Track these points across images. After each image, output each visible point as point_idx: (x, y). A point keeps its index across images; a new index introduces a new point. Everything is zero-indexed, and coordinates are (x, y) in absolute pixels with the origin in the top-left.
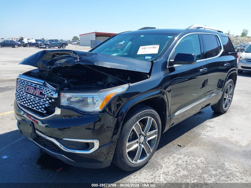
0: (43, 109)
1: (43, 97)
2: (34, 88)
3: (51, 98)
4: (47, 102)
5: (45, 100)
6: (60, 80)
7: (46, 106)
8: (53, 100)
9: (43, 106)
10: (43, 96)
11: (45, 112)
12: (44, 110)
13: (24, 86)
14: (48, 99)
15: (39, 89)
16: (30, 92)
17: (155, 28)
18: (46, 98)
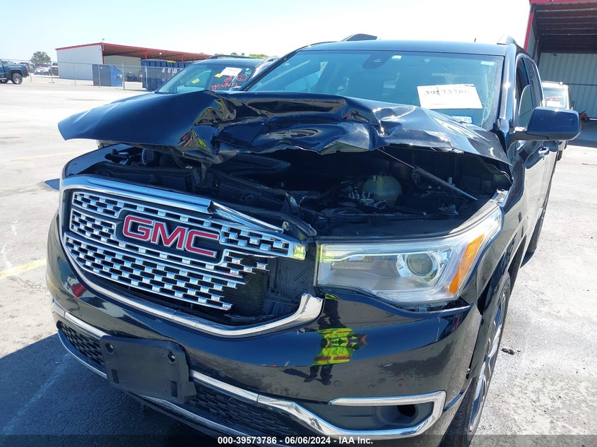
0: (215, 298)
1: (214, 256)
2: (164, 224)
3: (250, 261)
4: (234, 273)
5: (223, 264)
6: (260, 194)
7: (229, 285)
8: (262, 267)
9: (218, 288)
10: (215, 253)
11: (226, 307)
12: (221, 299)
13: (117, 215)
14: (236, 261)
15: (191, 227)
16: (146, 237)
17: (375, 38)
18: (227, 259)
